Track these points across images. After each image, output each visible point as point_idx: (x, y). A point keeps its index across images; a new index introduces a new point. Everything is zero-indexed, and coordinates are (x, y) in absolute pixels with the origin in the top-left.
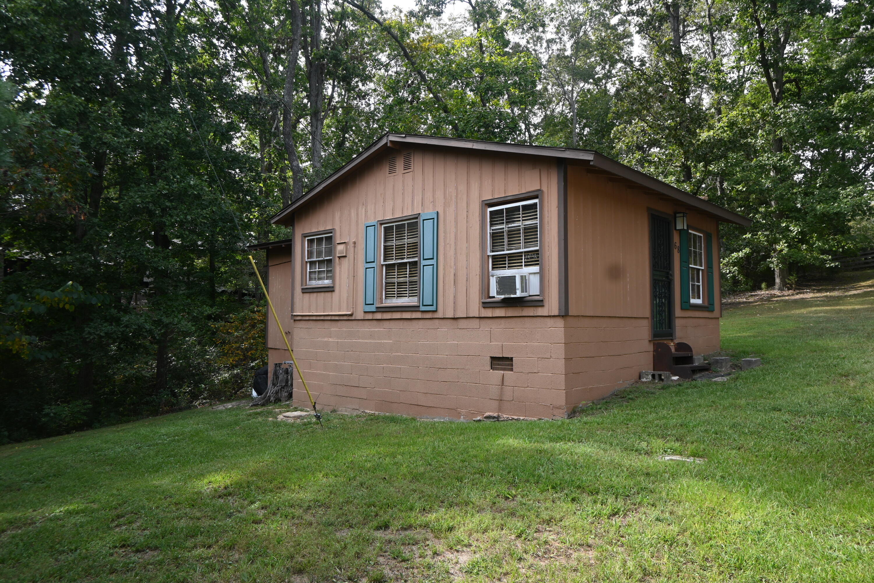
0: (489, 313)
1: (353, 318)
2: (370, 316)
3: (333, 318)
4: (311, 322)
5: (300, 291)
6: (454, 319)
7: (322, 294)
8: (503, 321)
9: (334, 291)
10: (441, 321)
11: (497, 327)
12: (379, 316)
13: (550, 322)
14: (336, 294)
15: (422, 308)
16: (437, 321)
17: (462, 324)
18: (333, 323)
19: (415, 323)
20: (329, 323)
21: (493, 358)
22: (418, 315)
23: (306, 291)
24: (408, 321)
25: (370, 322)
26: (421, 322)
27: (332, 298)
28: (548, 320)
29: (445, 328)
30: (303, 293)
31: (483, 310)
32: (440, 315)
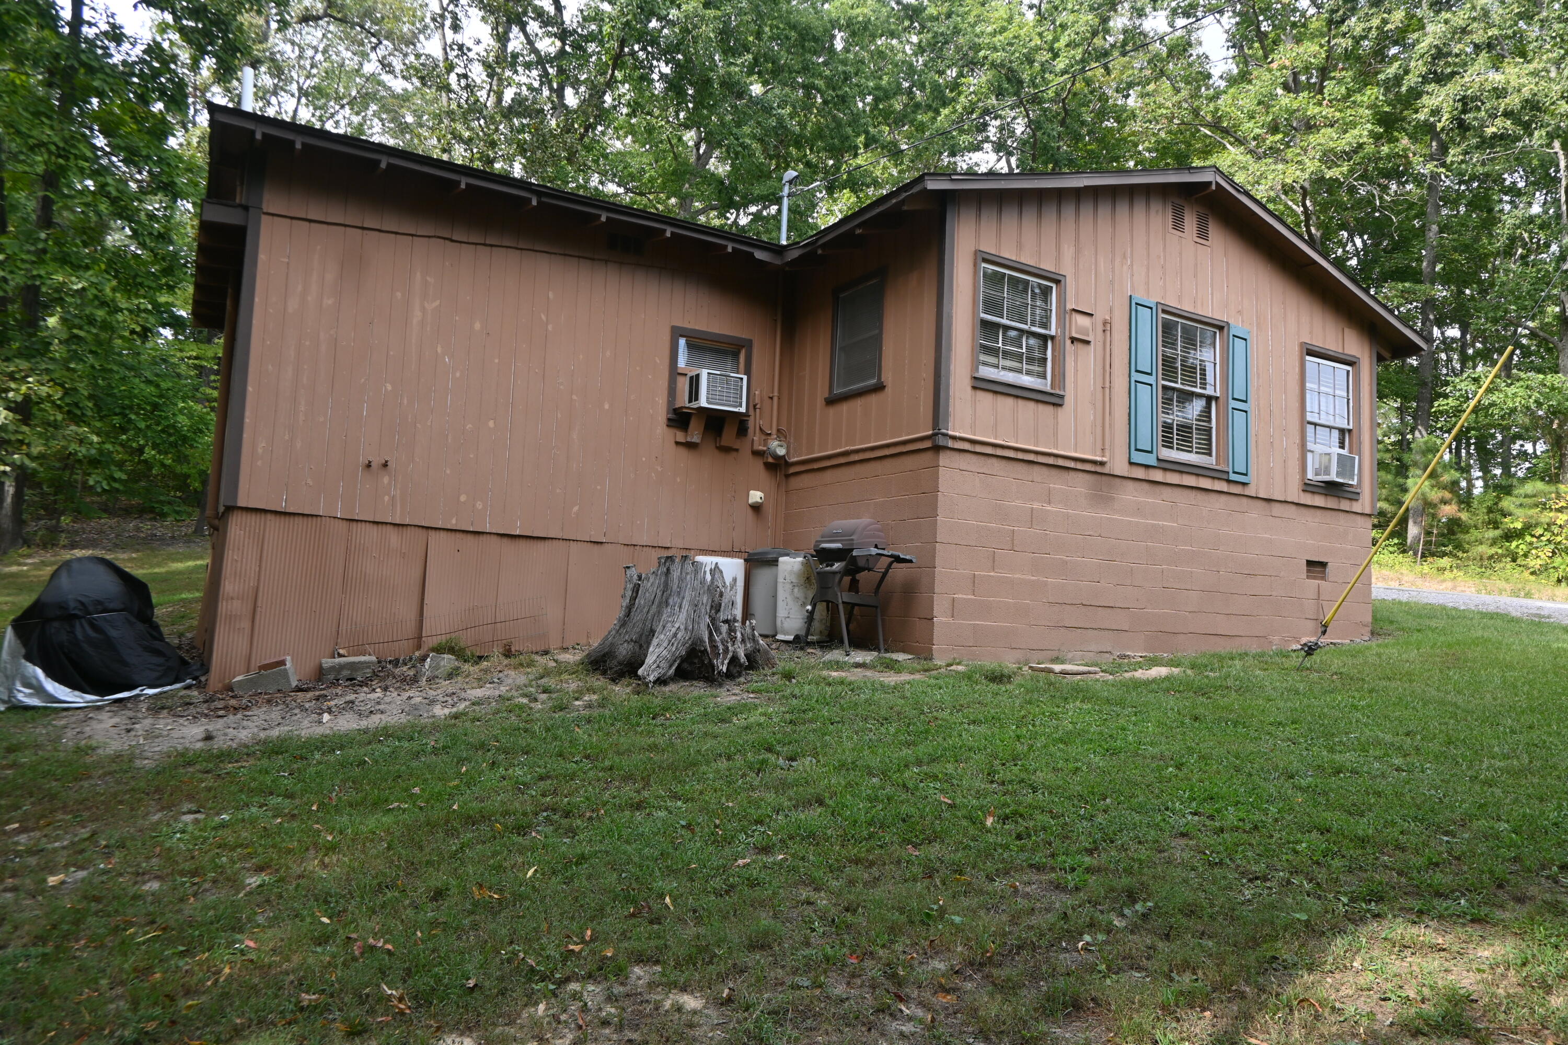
0: (1308, 499)
1: (1106, 470)
2: (1140, 473)
3: (1060, 462)
4: (994, 460)
5: (967, 383)
6: (1268, 500)
7: (1031, 405)
8: (1319, 512)
9: (1061, 405)
10: (1250, 501)
11: (1312, 520)
12: (1158, 476)
13: (1360, 520)
14: (1066, 413)
15: (1233, 477)
16: (1245, 500)
17: (1277, 509)
18: (1054, 472)
19: (1214, 497)
20: (1045, 470)
21: (1310, 563)
22: (1223, 486)
23: (980, 385)
24: (1203, 493)
25: (1137, 484)
26: (1223, 498)
27: (1056, 418)
28: (1359, 518)
29: (1255, 512)
30: (974, 388)
31: (1302, 494)
32: (1250, 491)
